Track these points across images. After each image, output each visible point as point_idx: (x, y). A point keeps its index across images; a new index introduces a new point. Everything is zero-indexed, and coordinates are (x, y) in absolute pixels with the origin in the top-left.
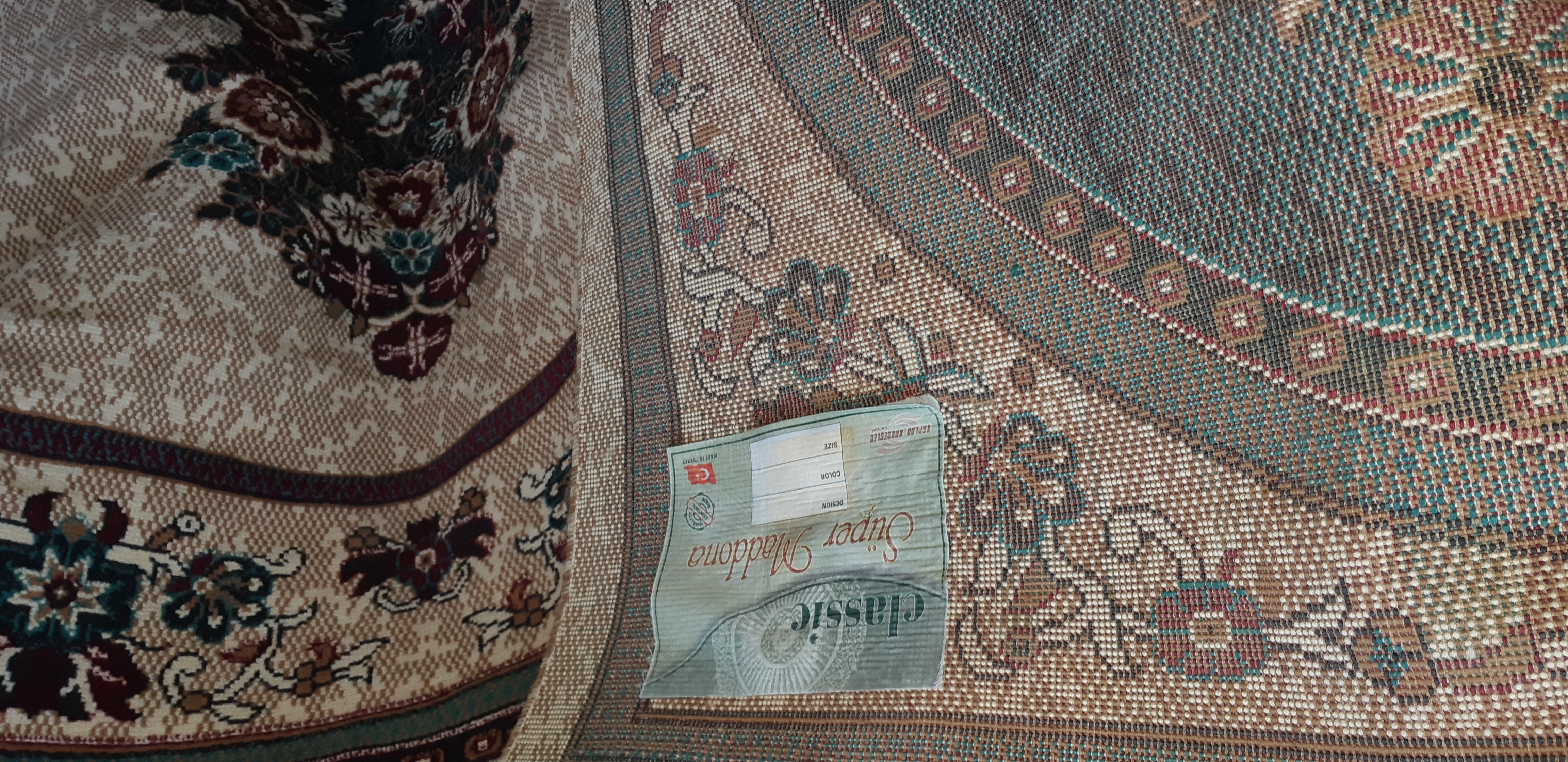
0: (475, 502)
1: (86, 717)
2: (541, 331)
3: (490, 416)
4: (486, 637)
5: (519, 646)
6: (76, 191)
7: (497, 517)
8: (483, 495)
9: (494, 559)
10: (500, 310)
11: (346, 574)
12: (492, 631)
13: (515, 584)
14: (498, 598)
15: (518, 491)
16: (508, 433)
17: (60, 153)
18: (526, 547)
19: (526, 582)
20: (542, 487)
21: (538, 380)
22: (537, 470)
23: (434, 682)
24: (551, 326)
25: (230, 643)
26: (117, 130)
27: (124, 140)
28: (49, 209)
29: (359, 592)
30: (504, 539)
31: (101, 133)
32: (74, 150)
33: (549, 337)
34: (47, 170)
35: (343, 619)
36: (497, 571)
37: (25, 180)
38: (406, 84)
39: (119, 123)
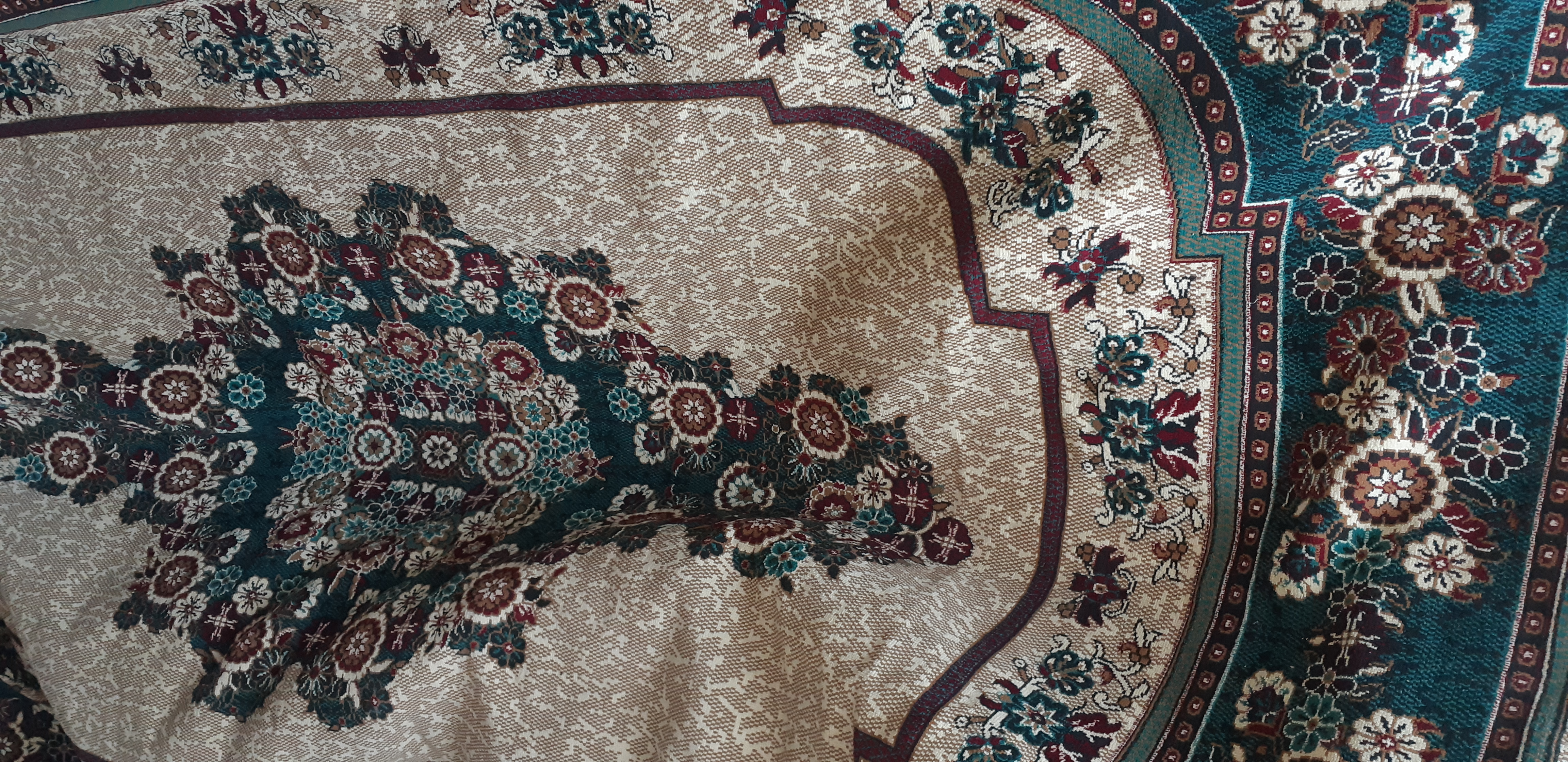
0: (1088, 549)
1: (1109, 740)
2: (1023, 467)
3: (1044, 519)
4: (1173, 576)
5: (1192, 562)
6: (741, 641)
7: (1107, 543)
8: (1088, 544)
9: (1129, 555)
10: (979, 486)
11: (1085, 623)
12: (1172, 573)
13: (1154, 551)
14: (1154, 563)
15: (1101, 526)
16: (1063, 515)
17: (716, 635)
18: (1138, 535)
19: (1158, 545)
20: (1111, 513)
21: (1049, 483)
22: (1097, 511)
23: (1181, 608)
24: (1024, 460)
25: (1098, 679)
26: (720, 601)
27: (727, 603)
28: (743, 659)
29: (1100, 622)
30: (1122, 544)
31: (717, 609)
32: (719, 628)
33: (1032, 464)
34: (721, 647)
35: (1113, 633)
36: (1139, 557)
37: (719, 660)
38: (744, 476)
39: (715, 598)
